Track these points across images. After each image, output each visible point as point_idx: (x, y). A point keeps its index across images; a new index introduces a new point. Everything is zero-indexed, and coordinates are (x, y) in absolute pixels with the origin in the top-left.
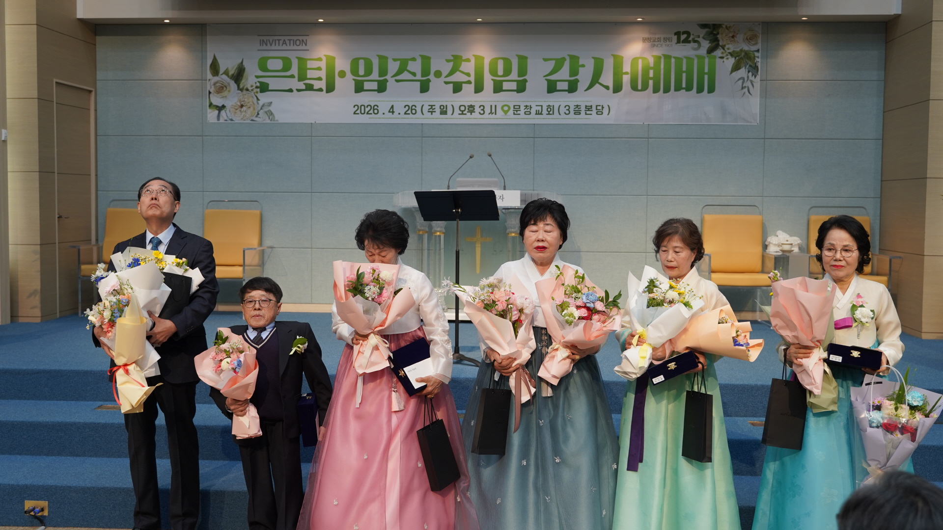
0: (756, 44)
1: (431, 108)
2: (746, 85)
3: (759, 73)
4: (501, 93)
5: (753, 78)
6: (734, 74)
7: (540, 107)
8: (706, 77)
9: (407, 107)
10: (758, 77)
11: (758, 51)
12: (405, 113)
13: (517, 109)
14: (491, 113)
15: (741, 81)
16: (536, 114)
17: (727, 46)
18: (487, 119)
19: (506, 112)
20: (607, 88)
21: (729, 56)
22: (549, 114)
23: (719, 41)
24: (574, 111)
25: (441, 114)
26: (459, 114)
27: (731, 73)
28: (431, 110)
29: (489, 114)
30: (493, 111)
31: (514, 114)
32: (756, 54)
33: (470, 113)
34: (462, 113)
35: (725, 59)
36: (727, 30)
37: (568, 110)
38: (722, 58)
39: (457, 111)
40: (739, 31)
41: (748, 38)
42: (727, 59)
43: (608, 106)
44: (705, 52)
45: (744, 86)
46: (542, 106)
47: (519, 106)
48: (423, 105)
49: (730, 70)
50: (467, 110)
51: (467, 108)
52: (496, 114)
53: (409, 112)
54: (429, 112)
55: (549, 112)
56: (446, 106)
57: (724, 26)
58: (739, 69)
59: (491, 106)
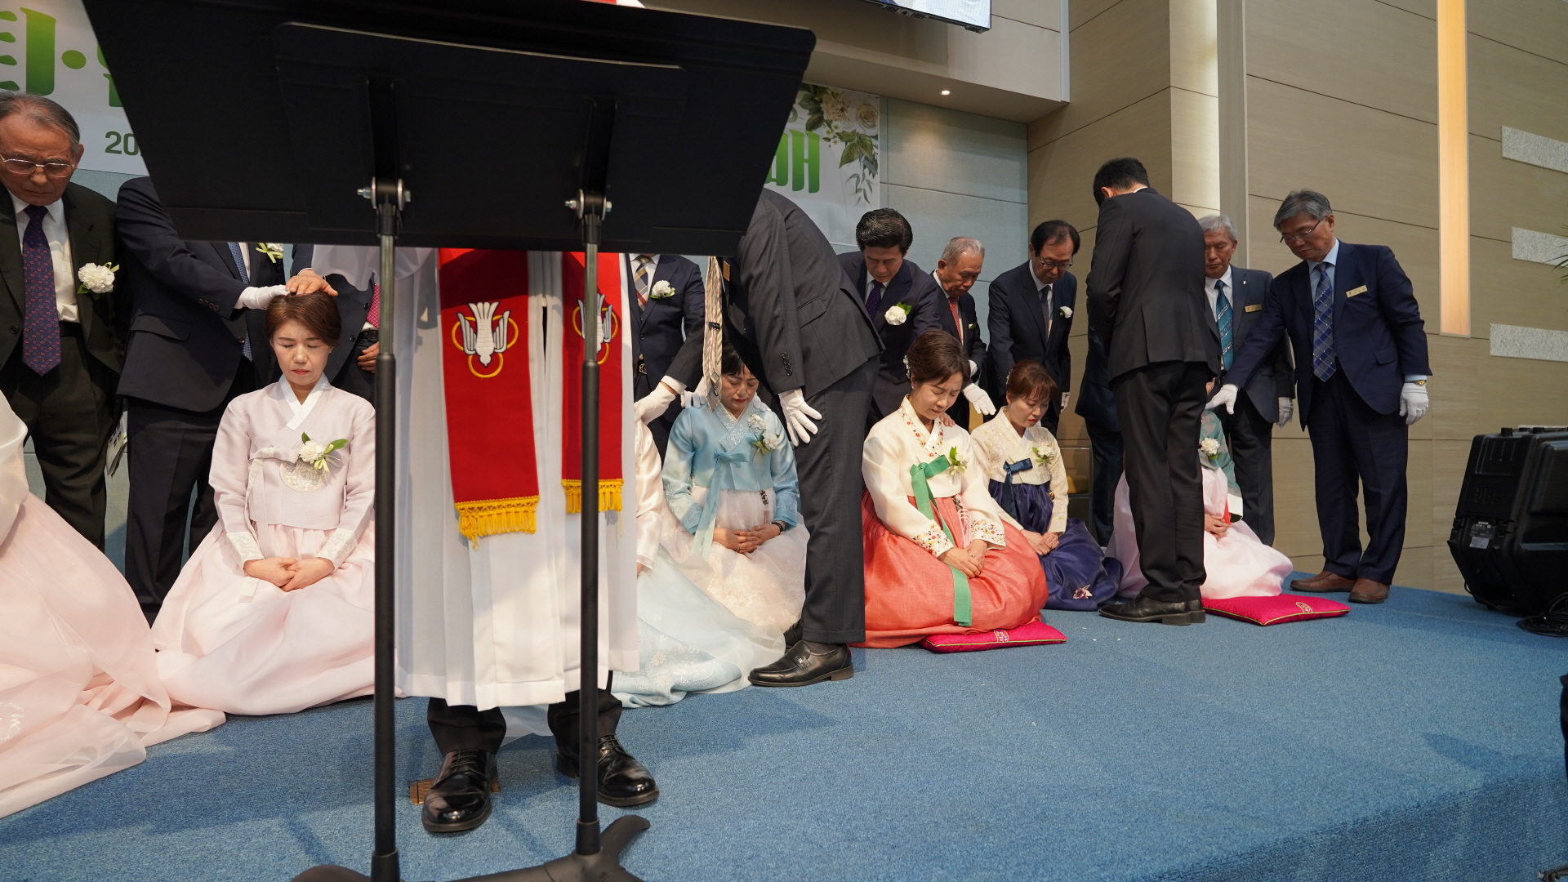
0: (874, 126)
2: (862, 187)
3: (878, 171)
5: (870, 177)
6: (844, 166)
8: (806, 166)
10: (878, 177)
11: (876, 137)
15: (855, 179)
17: (834, 124)
21: (838, 139)
23: (823, 113)
27: (841, 166)
32: (874, 142)
35: (831, 143)
36: (833, 99)
38: (828, 139)
40: (850, 102)
41: (863, 115)
42: (835, 142)
44: (804, 127)
45: (858, 187)
49: (840, 161)
57: (830, 92)
58: (851, 160)
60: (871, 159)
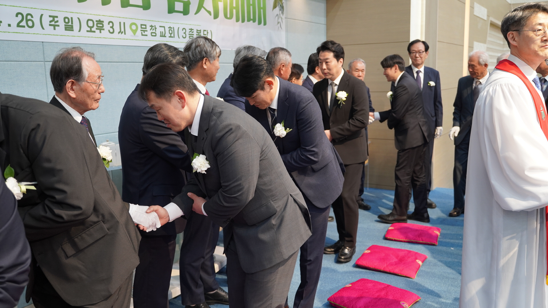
1: (53, 20)
2: (279, 21)
3: (284, 12)
4: (129, 8)
5: (282, 16)
7: (163, 28)
9: (20, 16)
10: (284, 15)
12: (18, 25)
13: (143, 28)
14: (120, 32)
15: (277, 17)
16: (161, 36)
18: (116, 39)
19: (135, 32)
20: (209, 13)
22: (170, 37)
24: (189, 34)
25: (66, 29)
26: (88, 31)
27: (273, 10)
28: (53, 23)
29: (119, 33)
30: (123, 30)
31: (142, 35)
33: (99, 31)
34: (91, 29)
37: (185, 33)
39: (85, 28)
43: (211, 31)
46: (164, 27)
47: (145, 25)
48: (42, 15)
49: (272, 7)
50: (95, 27)
51: (95, 23)
52: (125, 34)
53: (24, 23)
54: (50, 25)
55: (171, 34)
56: (72, 18)
58: (276, 7)
59: (120, 23)
60: (282, 6)
